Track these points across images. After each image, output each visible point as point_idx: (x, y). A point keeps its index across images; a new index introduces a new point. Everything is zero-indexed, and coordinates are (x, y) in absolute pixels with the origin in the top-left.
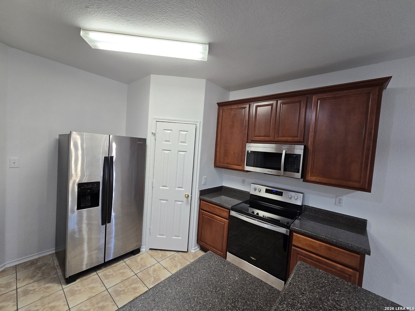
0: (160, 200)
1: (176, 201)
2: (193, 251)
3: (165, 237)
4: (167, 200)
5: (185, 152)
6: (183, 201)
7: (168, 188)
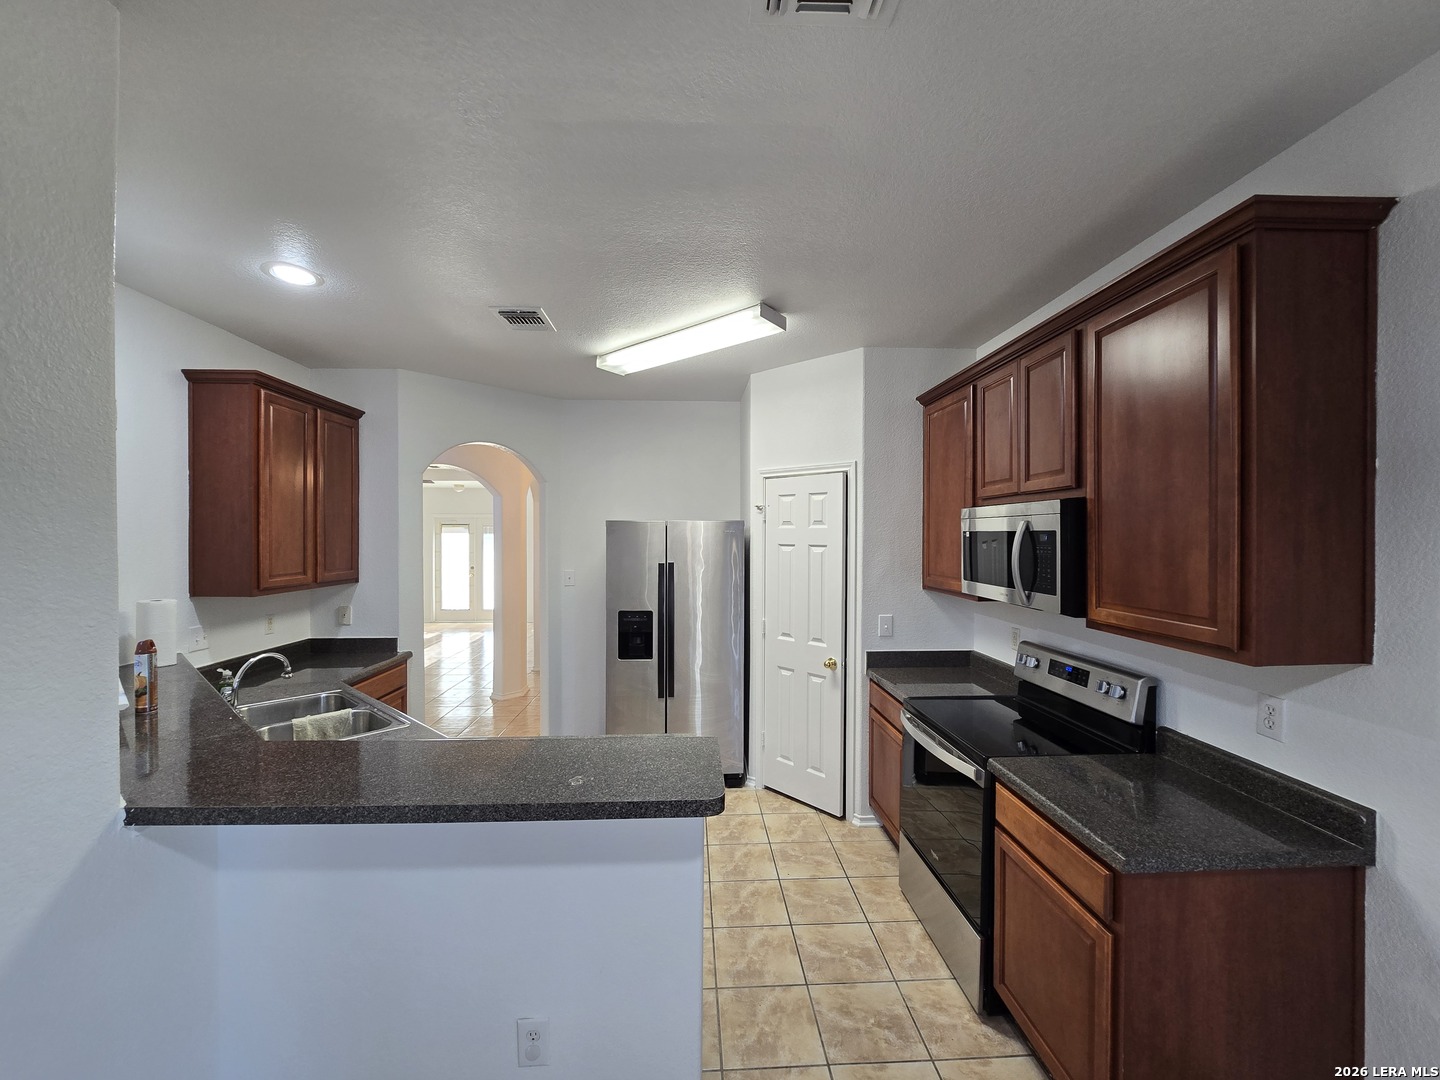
0: (780, 668)
1: (810, 674)
2: (856, 822)
3: (792, 764)
4: (793, 671)
5: (824, 548)
6: (824, 677)
7: (793, 640)
